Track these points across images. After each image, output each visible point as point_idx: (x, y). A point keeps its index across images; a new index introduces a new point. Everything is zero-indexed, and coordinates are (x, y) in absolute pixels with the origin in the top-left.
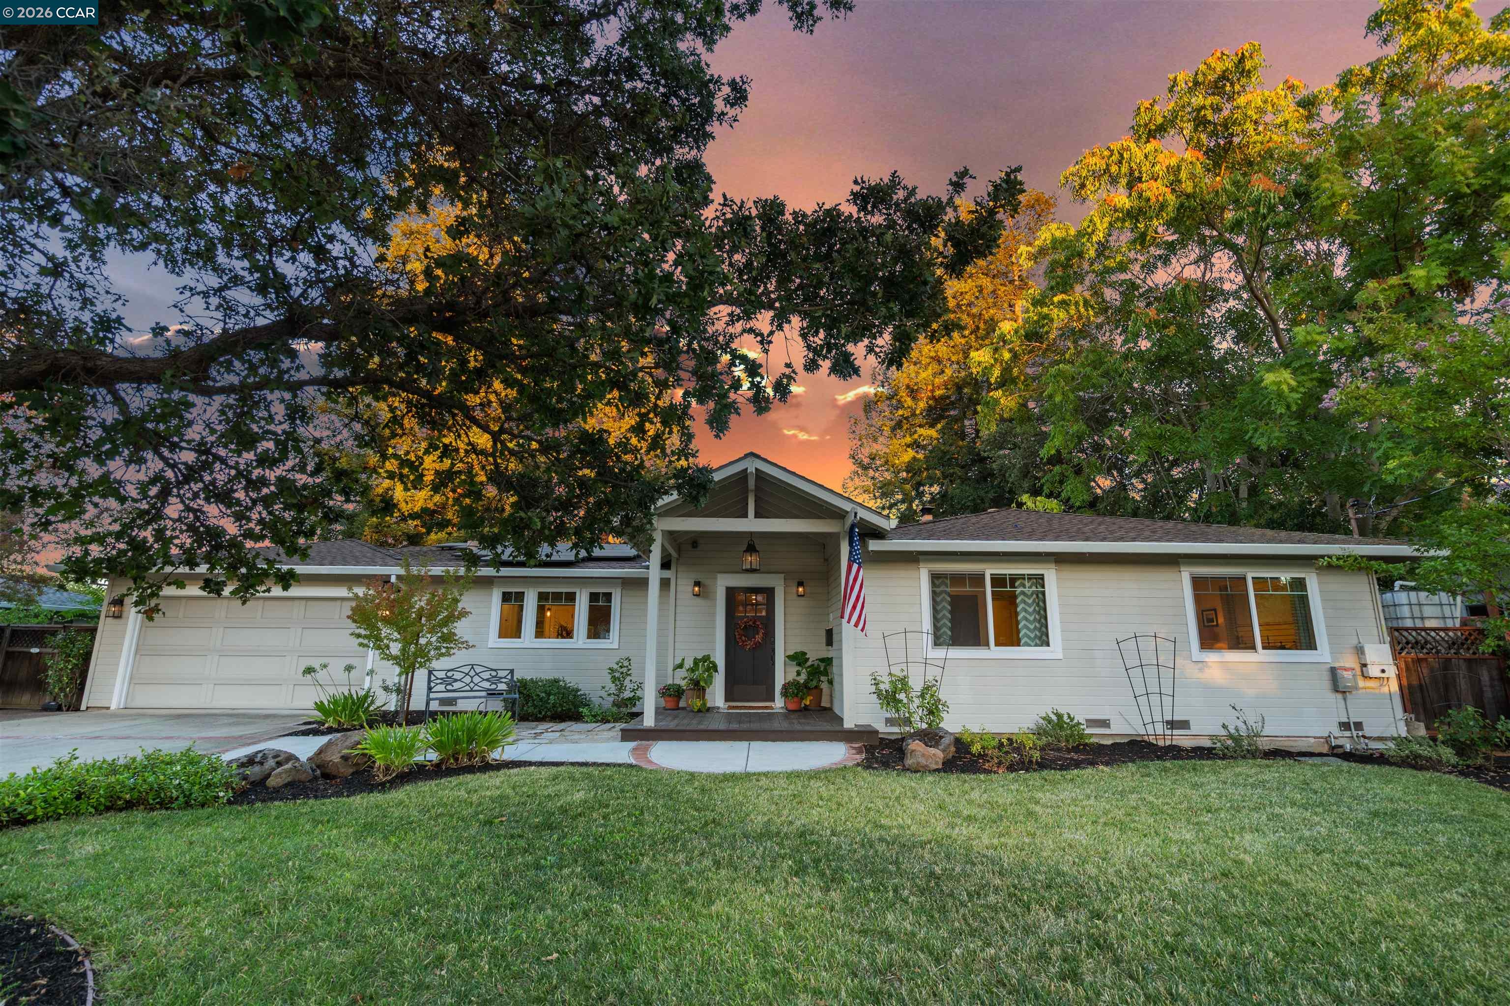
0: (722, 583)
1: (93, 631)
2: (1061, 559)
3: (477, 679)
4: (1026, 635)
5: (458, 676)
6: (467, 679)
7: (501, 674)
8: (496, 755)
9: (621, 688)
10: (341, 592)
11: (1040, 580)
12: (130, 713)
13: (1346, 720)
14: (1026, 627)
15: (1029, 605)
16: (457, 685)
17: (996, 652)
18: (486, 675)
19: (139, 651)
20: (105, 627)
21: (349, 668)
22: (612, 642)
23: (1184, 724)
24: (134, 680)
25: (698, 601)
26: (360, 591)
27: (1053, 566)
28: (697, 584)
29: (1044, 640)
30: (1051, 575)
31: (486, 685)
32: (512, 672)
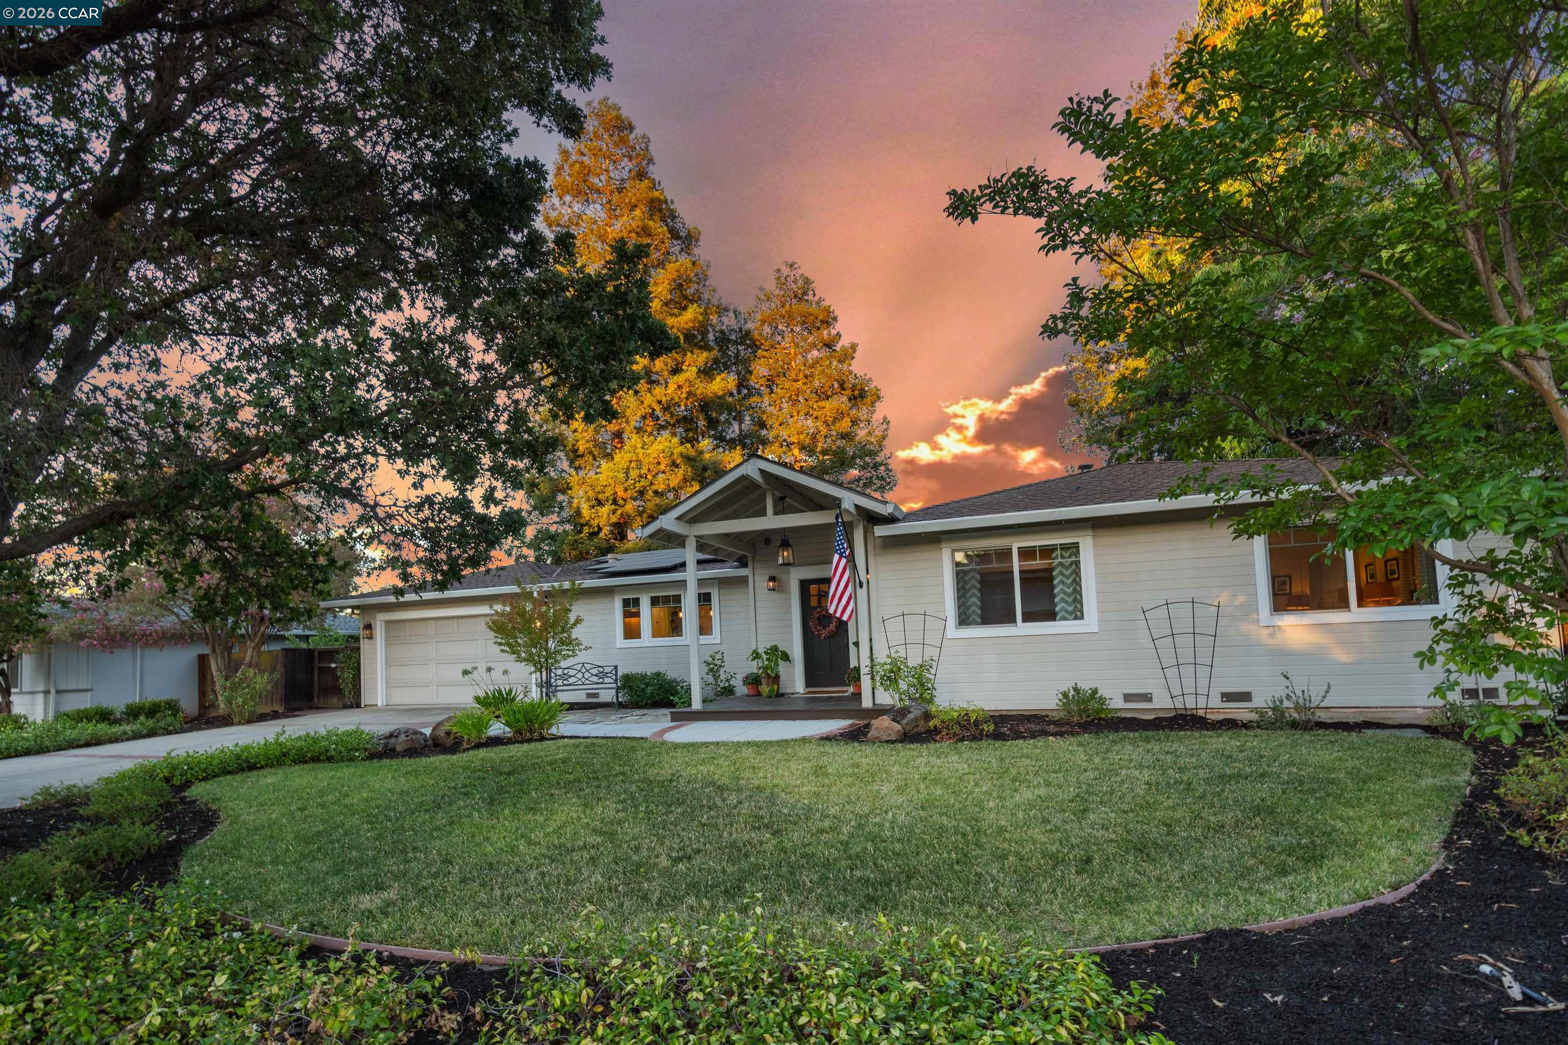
0: (795, 577)
1: (358, 649)
2: (1098, 524)
3: (587, 675)
4: (1063, 609)
5: (572, 672)
6: (580, 675)
7: (607, 670)
8: (553, 730)
9: (716, 678)
10: (485, 609)
11: (1074, 548)
12: (390, 708)
13: (1474, 686)
14: (1063, 600)
15: (1068, 577)
16: (571, 680)
17: (1022, 628)
18: (595, 671)
19: (388, 664)
20: (364, 645)
21: (489, 670)
22: (714, 638)
23: (1245, 697)
24: (389, 685)
25: (774, 595)
26: (498, 607)
27: (1090, 532)
28: (773, 579)
29: (1078, 614)
30: (1087, 544)
31: (595, 679)
32: (616, 667)
